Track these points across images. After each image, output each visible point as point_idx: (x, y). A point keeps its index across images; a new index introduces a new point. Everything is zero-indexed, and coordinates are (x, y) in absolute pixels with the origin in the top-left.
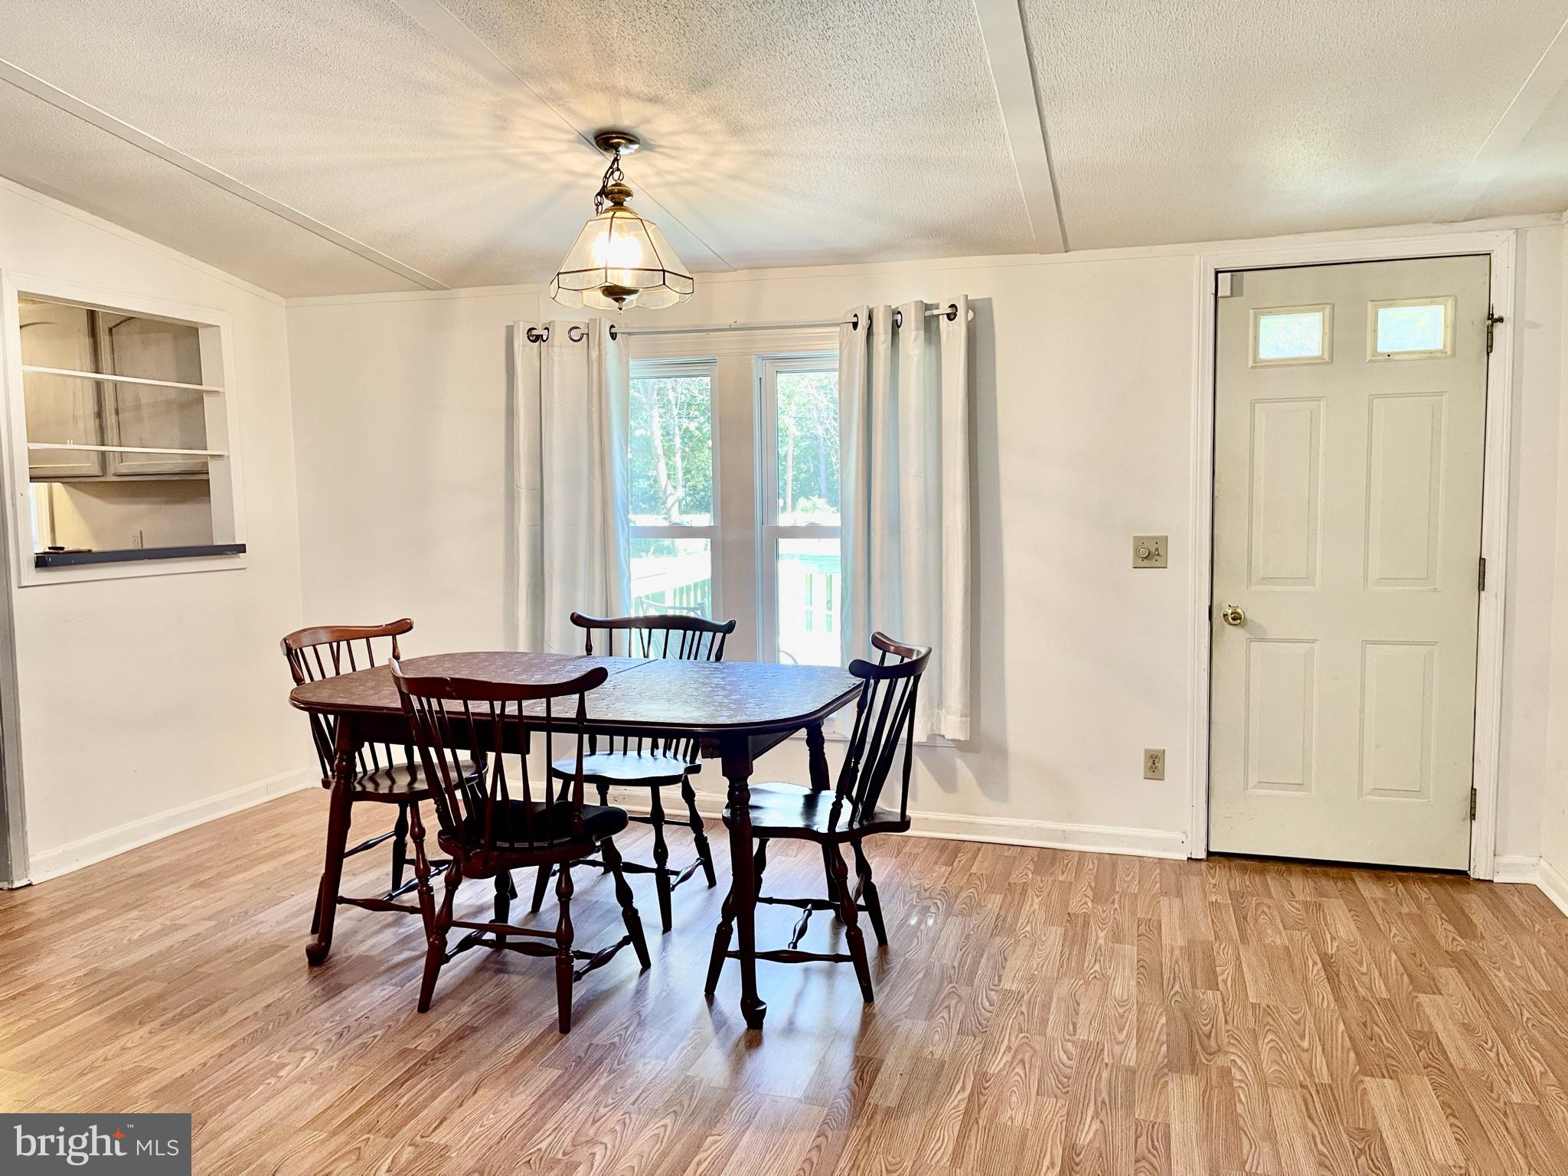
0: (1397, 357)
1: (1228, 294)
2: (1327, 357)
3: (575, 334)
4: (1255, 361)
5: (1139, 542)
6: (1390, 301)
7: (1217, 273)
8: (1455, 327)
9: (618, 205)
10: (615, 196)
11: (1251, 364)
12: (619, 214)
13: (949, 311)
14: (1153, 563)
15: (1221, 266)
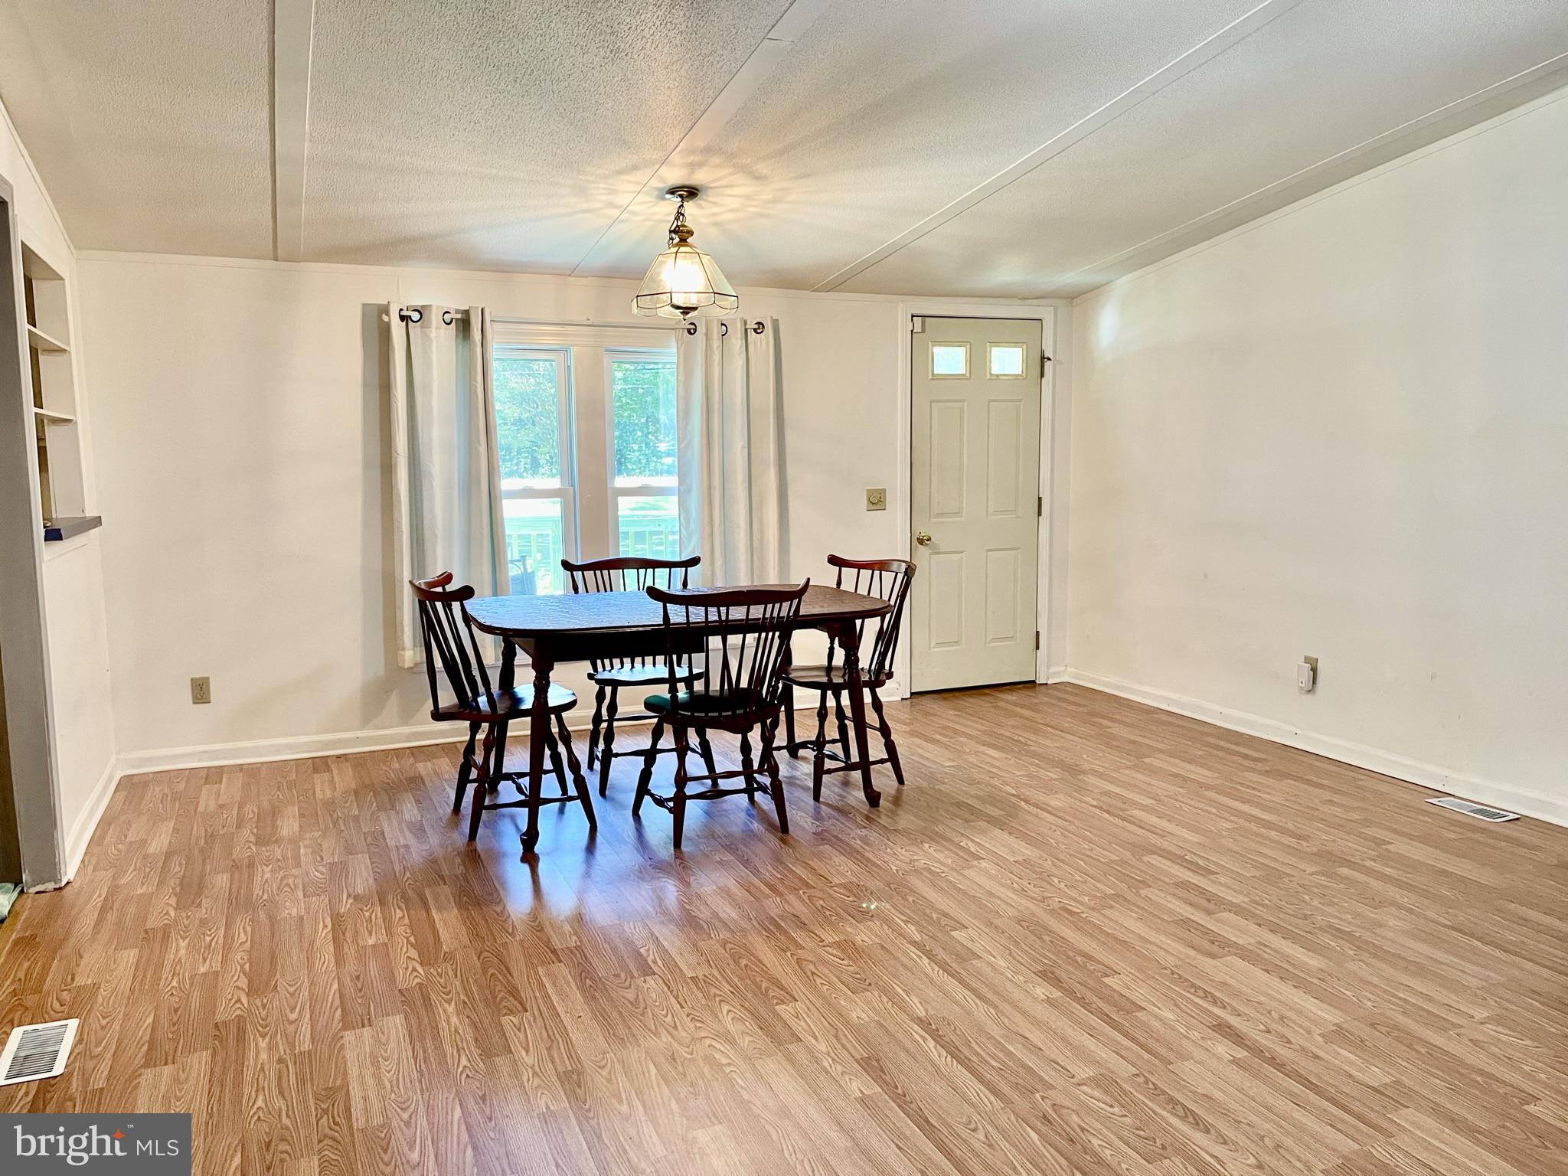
0: (1002, 378)
1: (920, 330)
2: (968, 375)
3: (447, 317)
4: (933, 374)
5: (870, 493)
6: (997, 344)
7: (913, 316)
8: (1027, 361)
9: (683, 240)
10: (681, 234)
11: (930, 377)
12: (682, 249)
13: (756, 326)
14: (877, 507)
15: (916, 312)
